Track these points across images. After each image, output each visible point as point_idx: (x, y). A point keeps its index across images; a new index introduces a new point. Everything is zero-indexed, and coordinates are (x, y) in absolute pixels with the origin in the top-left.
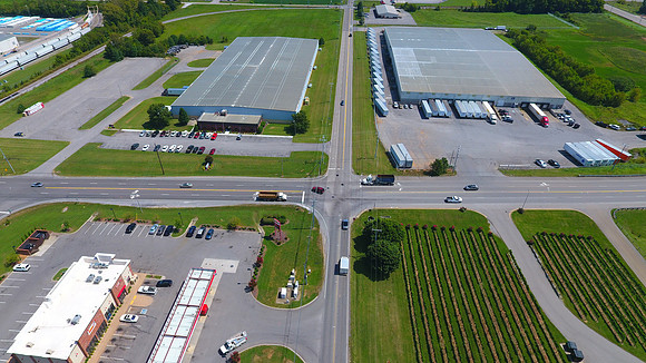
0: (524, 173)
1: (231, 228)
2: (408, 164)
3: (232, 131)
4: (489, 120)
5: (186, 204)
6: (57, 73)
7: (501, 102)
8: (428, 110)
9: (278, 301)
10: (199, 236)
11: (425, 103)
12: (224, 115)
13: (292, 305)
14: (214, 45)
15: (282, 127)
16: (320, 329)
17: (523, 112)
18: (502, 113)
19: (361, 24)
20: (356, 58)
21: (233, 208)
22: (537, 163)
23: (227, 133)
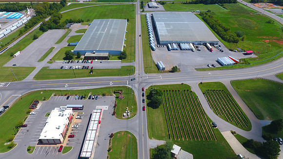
0: (204, 70)
1: (104, 95)
2: (164, 69)
3: (98, 59)
4: (192, 50)
5: (86, 88)
6: (21, 38)
7: (196, 43)
8: (170, 48)
9: (123, 118)
10: (93, 99)
11: (169, 45)
12: (94, 53)
13: (128, 118)
14: (85, 22)
15: (117, 57)
16: (138, 125)
17: (204, 47)
18: (197, 47)
19: (143, 11)
20: (142, 27)
21: (103, 88)
22: (208, 66)
23: (96, 60)
